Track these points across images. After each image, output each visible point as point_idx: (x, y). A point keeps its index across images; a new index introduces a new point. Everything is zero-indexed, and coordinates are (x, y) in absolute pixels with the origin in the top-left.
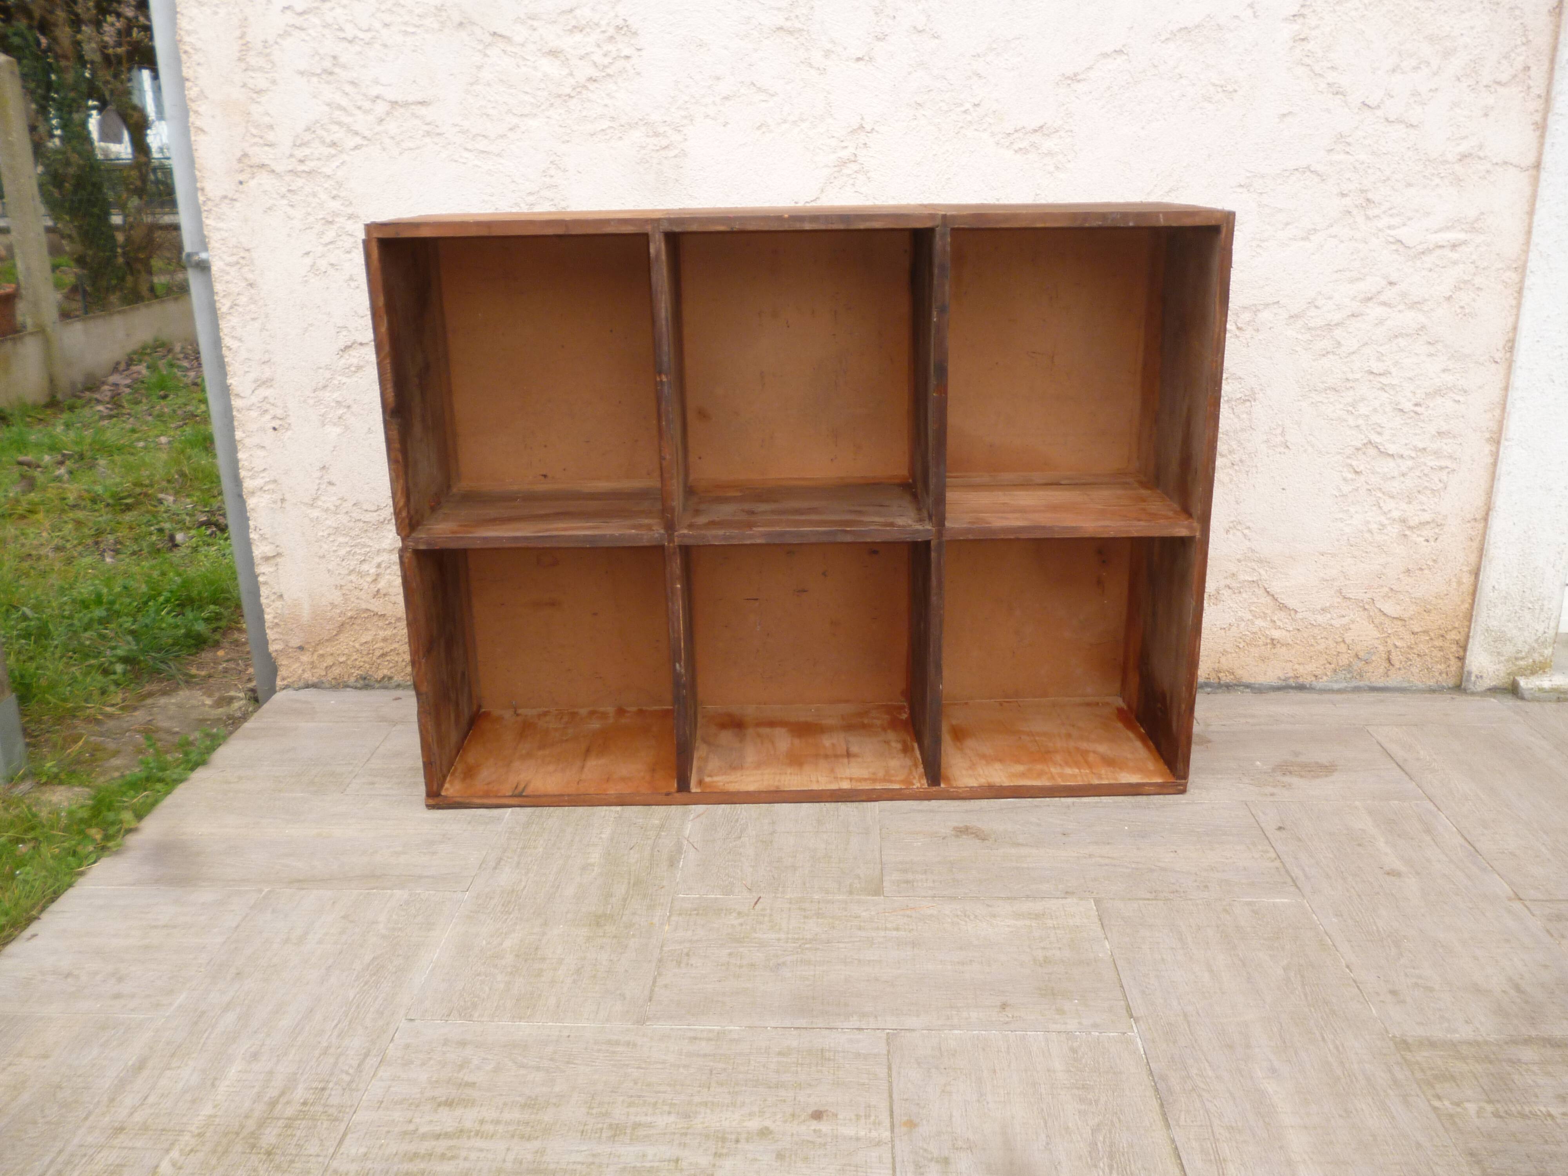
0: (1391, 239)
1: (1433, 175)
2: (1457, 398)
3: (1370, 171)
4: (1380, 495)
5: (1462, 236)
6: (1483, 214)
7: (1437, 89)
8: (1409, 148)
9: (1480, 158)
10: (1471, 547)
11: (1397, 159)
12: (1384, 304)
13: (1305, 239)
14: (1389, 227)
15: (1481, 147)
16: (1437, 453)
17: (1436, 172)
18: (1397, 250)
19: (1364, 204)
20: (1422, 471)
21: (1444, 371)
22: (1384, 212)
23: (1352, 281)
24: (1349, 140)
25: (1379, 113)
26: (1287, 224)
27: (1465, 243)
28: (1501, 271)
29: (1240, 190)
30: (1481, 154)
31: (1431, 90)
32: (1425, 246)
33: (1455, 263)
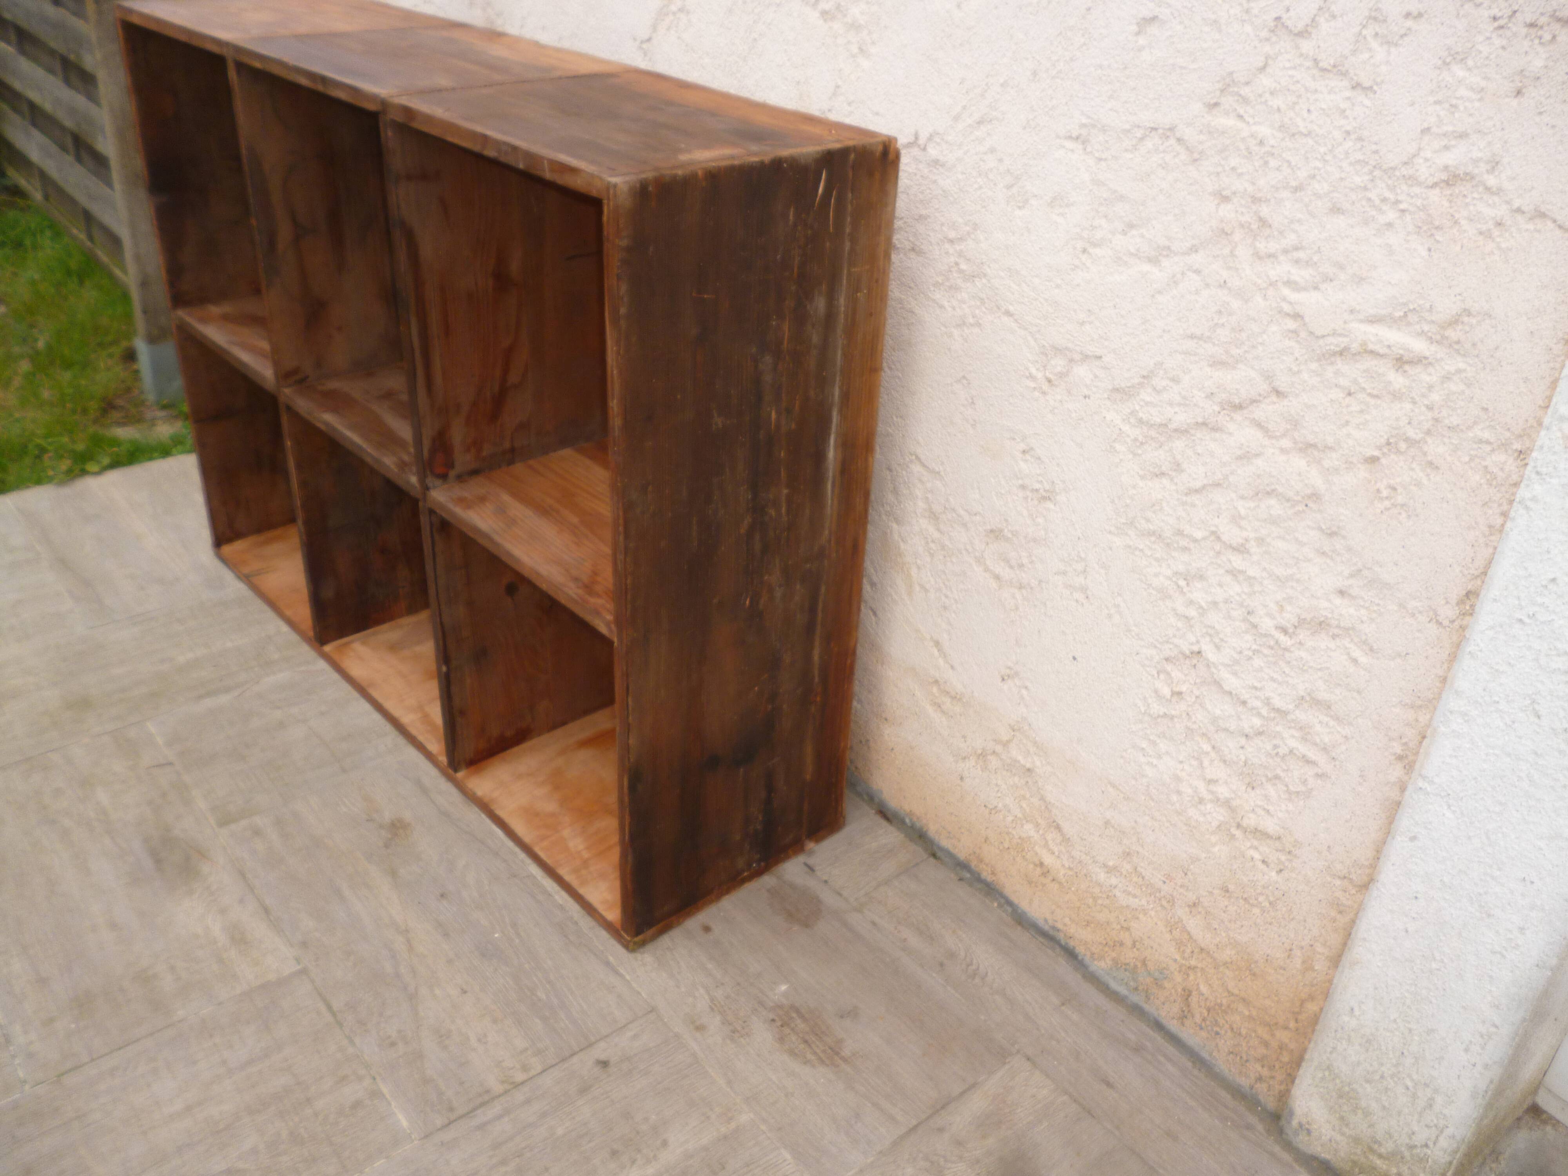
0: (1286, 307)
1: (1384, 200)
2: (1357, 653)
3: (1273, 163)
4: (1206, 747)
5: (1419, 346)
6: (1468, 312)
7: (1420, 15)
8: (1348, 133)
9: (1488, 189)
10: (1334, 920)
11: (1322, 150)
12: (1259, 425)
13: (1154, 261)
14: (1288, 283)
15: (1494, 164)
16: (1305, 733)
17: (1391, 196)
18: (1295, 332)
19: (1254, 226)
20: (1276, 747)
21: (1342, 593)
22: (1285, 251)
23: (1217, 363)
24: (1245, 91)
25: (1306, 46)
26: (1131, 226)
27: (1419, 361)
28: (1488, 448)
29: (1069, 144)
30: (1491, 181)
31: (1408, 15)
32: (1343, 342)
33: (1396, 396)
